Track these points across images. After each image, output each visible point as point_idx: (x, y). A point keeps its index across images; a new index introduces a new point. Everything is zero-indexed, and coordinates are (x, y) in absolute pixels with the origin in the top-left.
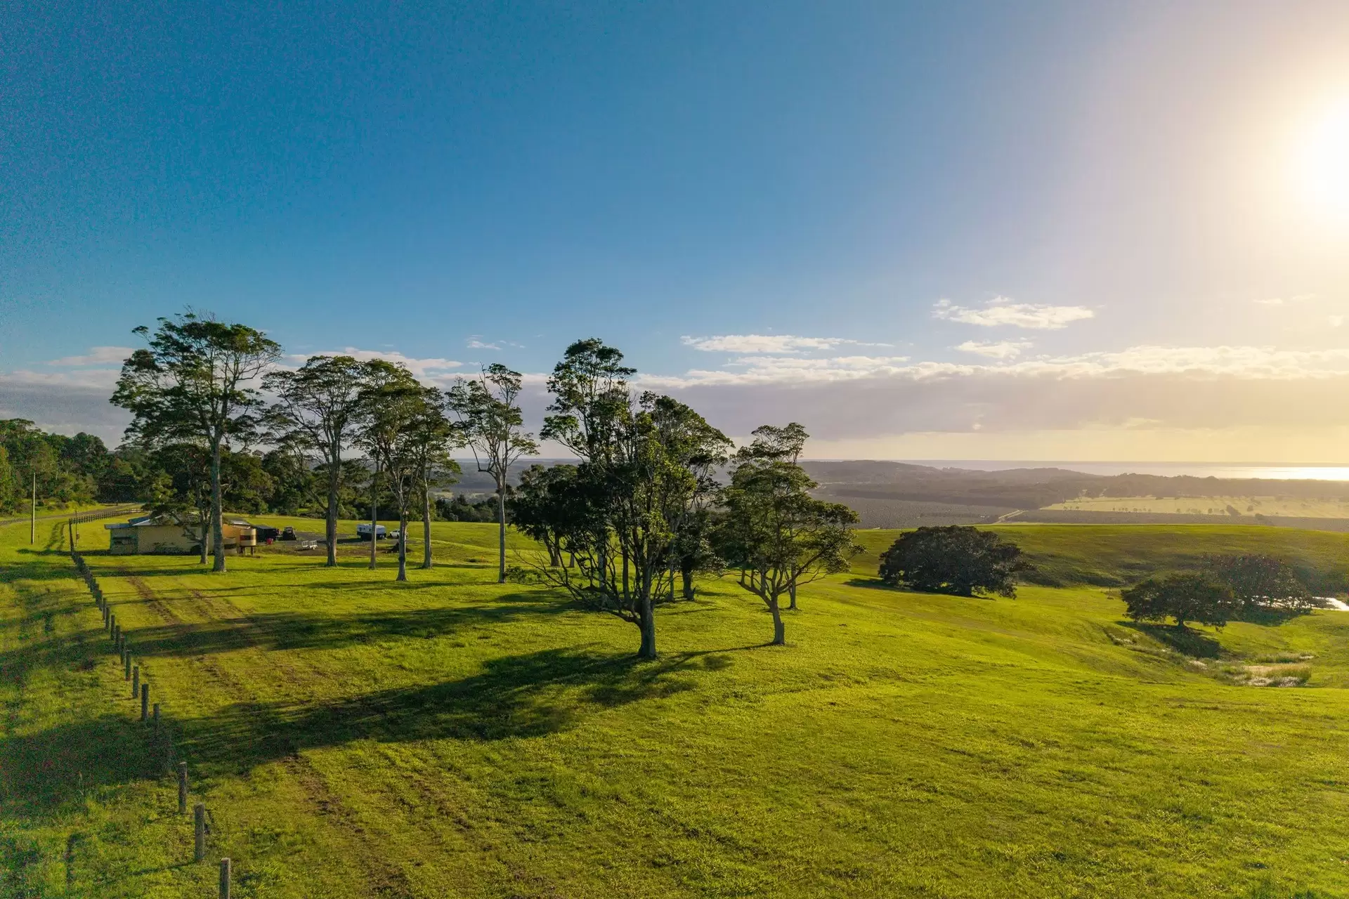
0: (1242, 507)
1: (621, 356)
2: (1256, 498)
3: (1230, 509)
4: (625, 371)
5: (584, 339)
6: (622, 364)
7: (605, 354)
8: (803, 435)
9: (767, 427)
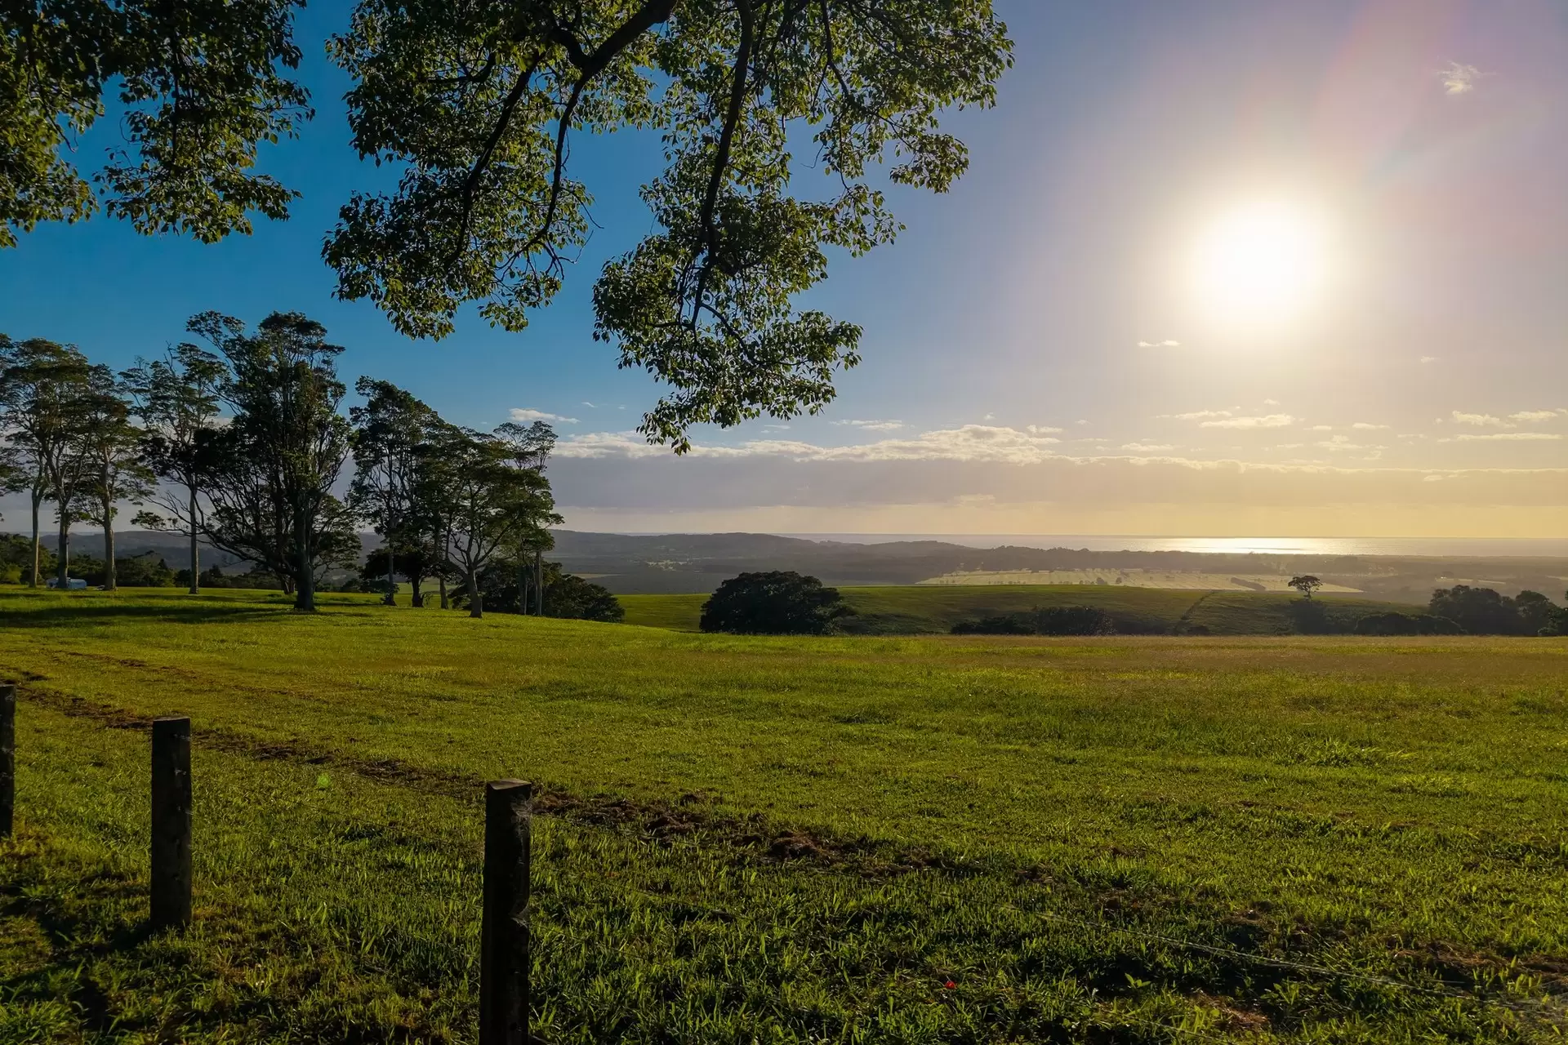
0: (1111, 579)
1: (323, 330)
2: (1126, 570)
3: (1099, 579)
4: (331, 348)
5: (283, 312)
6: (328, 340)
7: (306, 327)
8: (553, 435)
9: (509, 425)
